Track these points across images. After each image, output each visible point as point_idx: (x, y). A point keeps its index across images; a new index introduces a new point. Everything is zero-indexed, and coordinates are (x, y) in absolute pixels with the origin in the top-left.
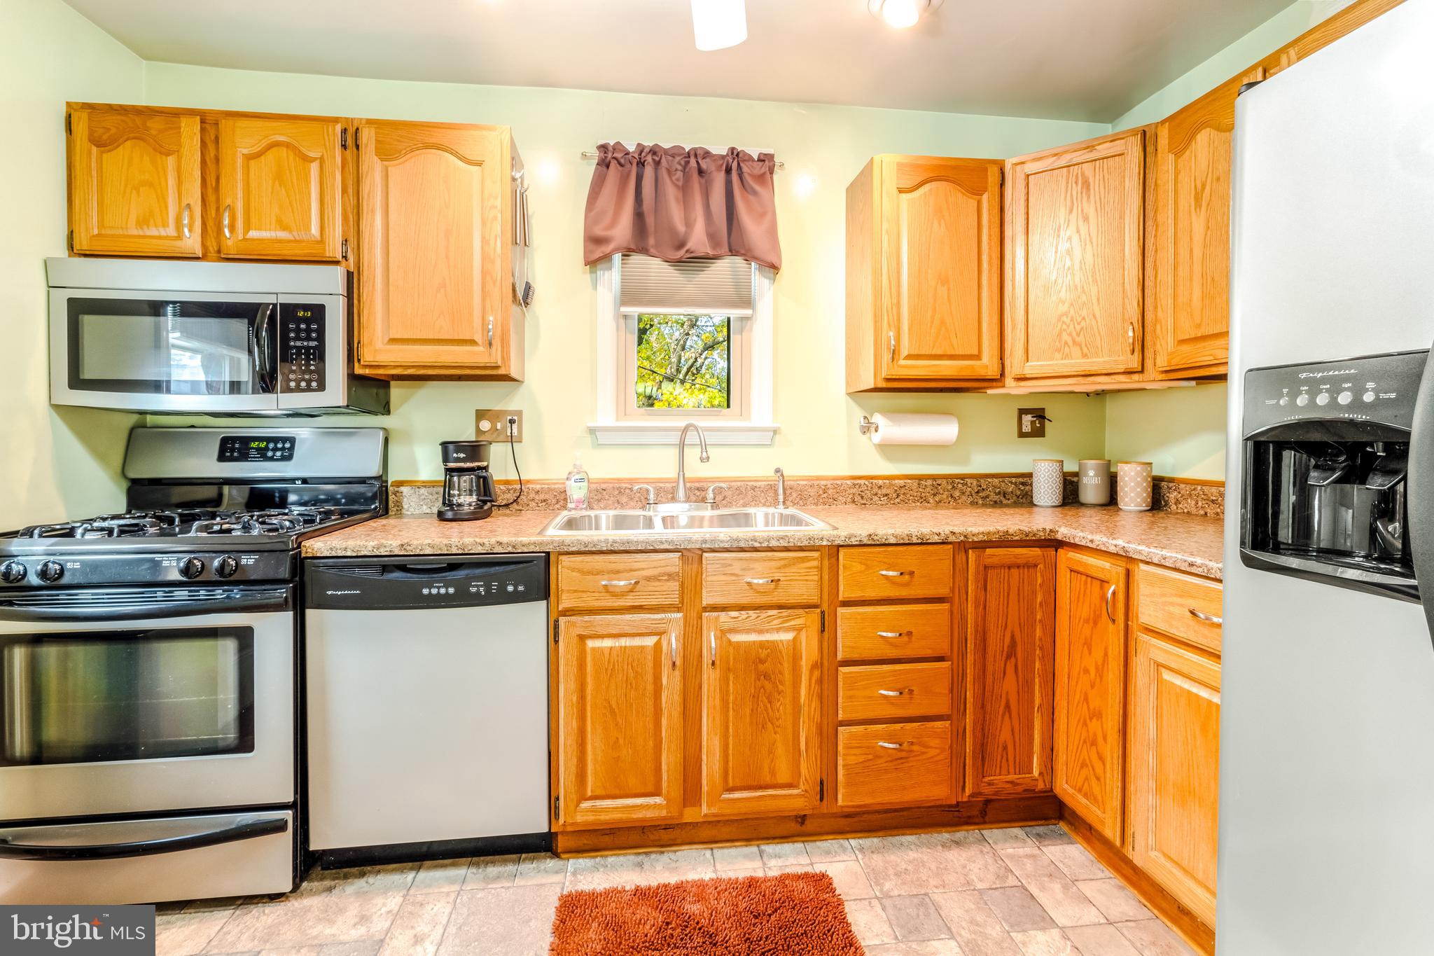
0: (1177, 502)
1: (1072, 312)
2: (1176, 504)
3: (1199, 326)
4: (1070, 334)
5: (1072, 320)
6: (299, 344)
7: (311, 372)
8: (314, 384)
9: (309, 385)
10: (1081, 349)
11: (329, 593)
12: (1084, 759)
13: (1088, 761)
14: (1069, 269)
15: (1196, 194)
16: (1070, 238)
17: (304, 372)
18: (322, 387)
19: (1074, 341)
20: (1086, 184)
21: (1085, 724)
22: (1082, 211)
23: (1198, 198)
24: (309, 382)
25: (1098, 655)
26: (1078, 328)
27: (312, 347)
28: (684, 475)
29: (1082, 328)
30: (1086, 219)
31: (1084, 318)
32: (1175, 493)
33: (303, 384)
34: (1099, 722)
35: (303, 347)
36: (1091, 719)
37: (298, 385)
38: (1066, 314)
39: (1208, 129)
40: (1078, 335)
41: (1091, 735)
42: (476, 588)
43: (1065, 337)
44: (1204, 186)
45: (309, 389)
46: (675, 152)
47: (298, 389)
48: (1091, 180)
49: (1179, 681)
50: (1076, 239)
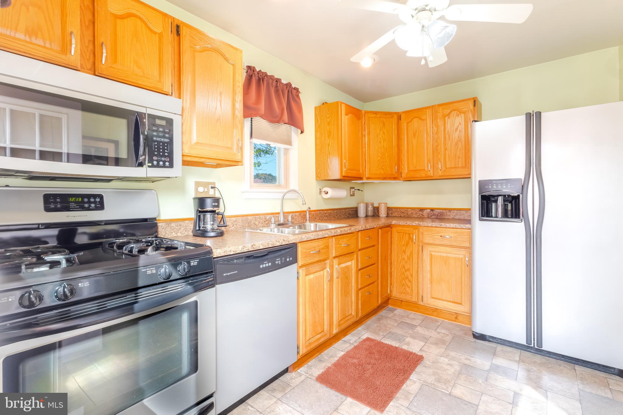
0: (392, 213)
1: (381, 160)
2: (391, 214)
3: (415, 167)
4: (381, 166)
5: (381, 162)
6: (159, 139)
7: (166, 157)
8: (167, 164)
9: (164, 164)
10: (384, 170)
11: (225, 275)
12: (403, 284)
13: (405, 284)
14: (380, 147)
15: (414, 134)
16: (380, 138)
17: (161, 156)
18: (171, 166)
19: (382, 168)
20: (384, 124)
21: (404, 274)
22: (383, 131)
23: (414, 135)
24: (164, 162)
25: (408, 253)
26: (383, 164)
27: (166, 143)
28: (283, 211)
29: (384, 165)
30: (384, 133)
31: (384, 162)
32: (391, 211)
33: (161, 163)
34: (409, 272)
35: (161, 142)
36: (406, 272)
37: (158, 164)
38: (380, 160)
39: (417, 118)
40: (383, 167)
41: (406, 276)
42: (278, 262)
43: (379, 166)
44: (416, 132)
45: (164, 166)
46: (272, 77)
47: (158, 166)
48: (385, 123)
49: (437, 254)
50: (382, 138)
